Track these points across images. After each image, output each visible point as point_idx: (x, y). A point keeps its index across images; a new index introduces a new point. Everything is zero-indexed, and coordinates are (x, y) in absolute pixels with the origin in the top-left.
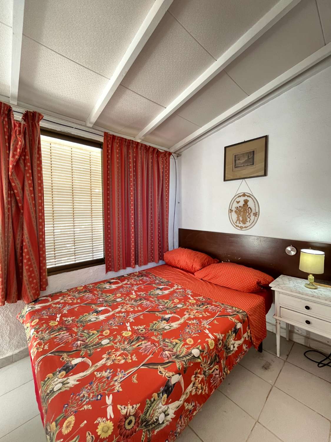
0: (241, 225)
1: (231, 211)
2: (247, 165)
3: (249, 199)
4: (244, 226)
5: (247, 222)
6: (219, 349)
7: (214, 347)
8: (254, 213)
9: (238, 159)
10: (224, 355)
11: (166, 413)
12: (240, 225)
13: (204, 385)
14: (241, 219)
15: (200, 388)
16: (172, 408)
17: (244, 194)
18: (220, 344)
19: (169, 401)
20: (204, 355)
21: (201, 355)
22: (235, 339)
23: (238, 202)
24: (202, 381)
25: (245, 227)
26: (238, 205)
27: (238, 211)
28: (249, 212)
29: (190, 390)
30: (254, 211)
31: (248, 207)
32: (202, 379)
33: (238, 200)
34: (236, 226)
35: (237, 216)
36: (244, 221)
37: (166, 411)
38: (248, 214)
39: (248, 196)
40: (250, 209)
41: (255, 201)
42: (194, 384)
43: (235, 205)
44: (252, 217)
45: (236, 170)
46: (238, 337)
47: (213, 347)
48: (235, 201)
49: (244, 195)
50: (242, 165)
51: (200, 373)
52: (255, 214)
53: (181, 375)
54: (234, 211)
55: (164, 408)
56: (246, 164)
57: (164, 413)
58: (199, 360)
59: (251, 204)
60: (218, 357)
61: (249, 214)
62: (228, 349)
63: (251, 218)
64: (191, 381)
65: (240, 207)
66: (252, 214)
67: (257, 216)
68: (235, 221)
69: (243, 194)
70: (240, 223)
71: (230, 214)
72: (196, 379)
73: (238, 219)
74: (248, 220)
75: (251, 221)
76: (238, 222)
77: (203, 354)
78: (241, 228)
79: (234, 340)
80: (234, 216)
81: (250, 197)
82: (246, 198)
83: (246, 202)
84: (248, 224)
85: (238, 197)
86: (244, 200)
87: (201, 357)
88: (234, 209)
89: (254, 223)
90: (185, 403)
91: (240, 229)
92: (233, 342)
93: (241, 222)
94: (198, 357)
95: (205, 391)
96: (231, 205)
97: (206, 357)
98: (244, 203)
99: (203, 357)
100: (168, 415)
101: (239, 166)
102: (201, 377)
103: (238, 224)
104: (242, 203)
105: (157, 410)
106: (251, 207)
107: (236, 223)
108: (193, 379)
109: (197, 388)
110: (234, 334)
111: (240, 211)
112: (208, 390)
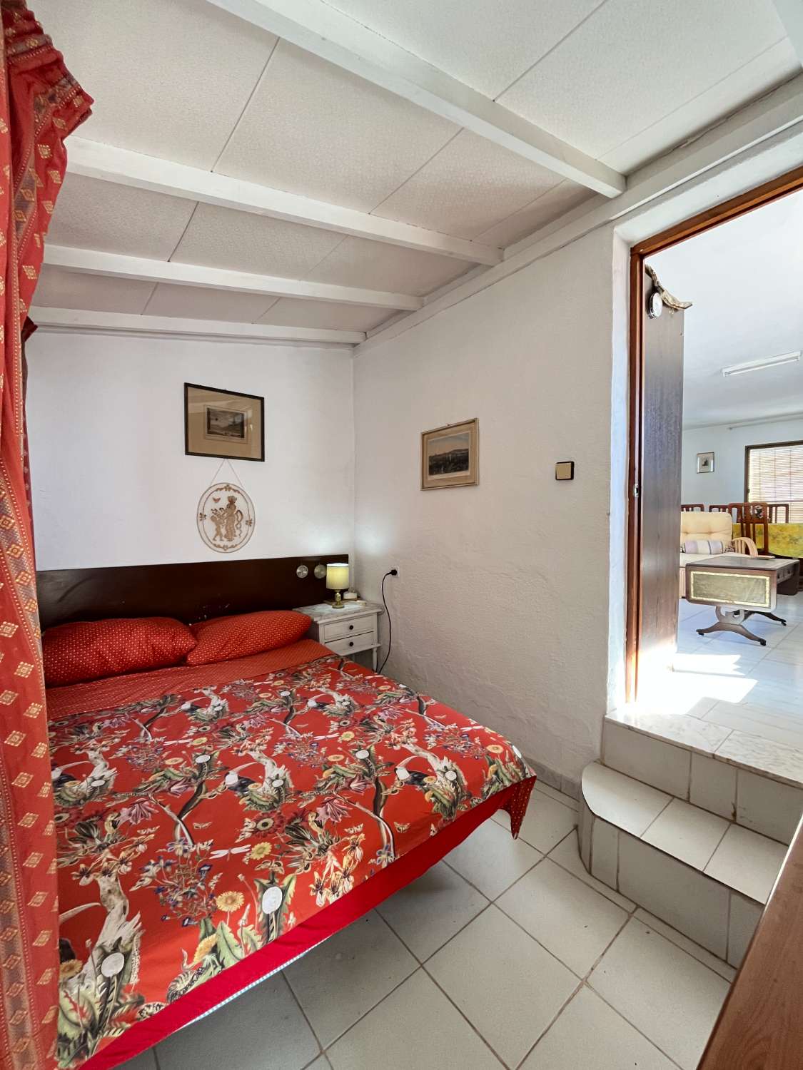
0: (225, 542)
1: (202, 516)
2: (232, 436)
3: (236, 495)
4: (229, 544)
5: (235, 536)
6: (353, 722)
7: (351, 730)
8: (247, 521)
9: (214, 418)
10: (359, 711)
11: (444, 771)
12: (222, 544)
13: (403, 728)
14: (223, 531)
15: (407, 732)
16: (437, 764)
17: (228, 486)
18: (345, 723)
19: (431, 771)
20: (364, 744)
21: (365, 747)
22: (333, 703)
23: (217, 500)
24: (399, 732)
25: (232, 547)
26: (217, 506)
27: (217, 517)
28: (239, 520)
29: (412, 745)
30: (246, 518)
31: (236, 510)
32: (396, 732)
33: (216, 495)
34: (215, 545)
35: (215, 527)
36: (230, 535)
37: (442, 772)
38: (236, 523)
39: (235, 491)
40: (239, 514)
41: (247, 499)
42: (404, 743)
43: (211, 505)
44: (244, 528)
45: (209, 437)
46: (330, 700)
47: (351, 733)
48: (210, 499)
49: (228, 488)
50: (223, 433)
51: (389, 739)
52: (249, 523)
53: (397, 767)
54: (208, 518)
55: (440, 777)
56: (231, 433)
57: (444, 773)
58: (373, 748)
59: (240, 504)
60: (364, 720)
61: (239, 522)
62: (350, 708)
63: (242, 529)
64: (402, 748)
65: (220, 509)
66: (243, 523)
67: (252, 525)
68: (211, 537)
69: (225, 485)
70: (221, 540)
71: (200, 523)
72: (398, 742)
73: (218, 533)
74: (237, 532)
75: (243, 535)
76: (218, 538)
77: (363, 746)
78: (225, 548)
79: (335, 703)
80: (210, 527)
81: (239, 492)
82: (231, 493)
83: (232, 501)
84: (236, 540)
85: (217, 490)
86: (229, 497)
87: (368, 747)
88: (208, 512)
89: (248, 537)
90: (429, 748)
91: (222, 550)
92: (337, 704)
93: (223, 538)
94: (369, 750)
95: (410, 723)
96: (202, 504)
97: (366, 741)
98: (228, 503)
99: (368, 744)
100: (446, 767)
101: (218, 431)
102: (394, 735)
103: (218, 542)
104: (224, 503)
105: (444, 786)
106: (242, 511)
107: (214, 539)
108: (397, 748)
109: (408, 737)
110: (327, 706)
111: (221, 517)
112: (408, 719)
